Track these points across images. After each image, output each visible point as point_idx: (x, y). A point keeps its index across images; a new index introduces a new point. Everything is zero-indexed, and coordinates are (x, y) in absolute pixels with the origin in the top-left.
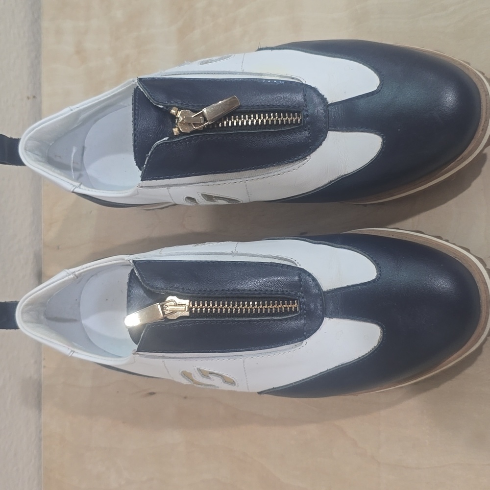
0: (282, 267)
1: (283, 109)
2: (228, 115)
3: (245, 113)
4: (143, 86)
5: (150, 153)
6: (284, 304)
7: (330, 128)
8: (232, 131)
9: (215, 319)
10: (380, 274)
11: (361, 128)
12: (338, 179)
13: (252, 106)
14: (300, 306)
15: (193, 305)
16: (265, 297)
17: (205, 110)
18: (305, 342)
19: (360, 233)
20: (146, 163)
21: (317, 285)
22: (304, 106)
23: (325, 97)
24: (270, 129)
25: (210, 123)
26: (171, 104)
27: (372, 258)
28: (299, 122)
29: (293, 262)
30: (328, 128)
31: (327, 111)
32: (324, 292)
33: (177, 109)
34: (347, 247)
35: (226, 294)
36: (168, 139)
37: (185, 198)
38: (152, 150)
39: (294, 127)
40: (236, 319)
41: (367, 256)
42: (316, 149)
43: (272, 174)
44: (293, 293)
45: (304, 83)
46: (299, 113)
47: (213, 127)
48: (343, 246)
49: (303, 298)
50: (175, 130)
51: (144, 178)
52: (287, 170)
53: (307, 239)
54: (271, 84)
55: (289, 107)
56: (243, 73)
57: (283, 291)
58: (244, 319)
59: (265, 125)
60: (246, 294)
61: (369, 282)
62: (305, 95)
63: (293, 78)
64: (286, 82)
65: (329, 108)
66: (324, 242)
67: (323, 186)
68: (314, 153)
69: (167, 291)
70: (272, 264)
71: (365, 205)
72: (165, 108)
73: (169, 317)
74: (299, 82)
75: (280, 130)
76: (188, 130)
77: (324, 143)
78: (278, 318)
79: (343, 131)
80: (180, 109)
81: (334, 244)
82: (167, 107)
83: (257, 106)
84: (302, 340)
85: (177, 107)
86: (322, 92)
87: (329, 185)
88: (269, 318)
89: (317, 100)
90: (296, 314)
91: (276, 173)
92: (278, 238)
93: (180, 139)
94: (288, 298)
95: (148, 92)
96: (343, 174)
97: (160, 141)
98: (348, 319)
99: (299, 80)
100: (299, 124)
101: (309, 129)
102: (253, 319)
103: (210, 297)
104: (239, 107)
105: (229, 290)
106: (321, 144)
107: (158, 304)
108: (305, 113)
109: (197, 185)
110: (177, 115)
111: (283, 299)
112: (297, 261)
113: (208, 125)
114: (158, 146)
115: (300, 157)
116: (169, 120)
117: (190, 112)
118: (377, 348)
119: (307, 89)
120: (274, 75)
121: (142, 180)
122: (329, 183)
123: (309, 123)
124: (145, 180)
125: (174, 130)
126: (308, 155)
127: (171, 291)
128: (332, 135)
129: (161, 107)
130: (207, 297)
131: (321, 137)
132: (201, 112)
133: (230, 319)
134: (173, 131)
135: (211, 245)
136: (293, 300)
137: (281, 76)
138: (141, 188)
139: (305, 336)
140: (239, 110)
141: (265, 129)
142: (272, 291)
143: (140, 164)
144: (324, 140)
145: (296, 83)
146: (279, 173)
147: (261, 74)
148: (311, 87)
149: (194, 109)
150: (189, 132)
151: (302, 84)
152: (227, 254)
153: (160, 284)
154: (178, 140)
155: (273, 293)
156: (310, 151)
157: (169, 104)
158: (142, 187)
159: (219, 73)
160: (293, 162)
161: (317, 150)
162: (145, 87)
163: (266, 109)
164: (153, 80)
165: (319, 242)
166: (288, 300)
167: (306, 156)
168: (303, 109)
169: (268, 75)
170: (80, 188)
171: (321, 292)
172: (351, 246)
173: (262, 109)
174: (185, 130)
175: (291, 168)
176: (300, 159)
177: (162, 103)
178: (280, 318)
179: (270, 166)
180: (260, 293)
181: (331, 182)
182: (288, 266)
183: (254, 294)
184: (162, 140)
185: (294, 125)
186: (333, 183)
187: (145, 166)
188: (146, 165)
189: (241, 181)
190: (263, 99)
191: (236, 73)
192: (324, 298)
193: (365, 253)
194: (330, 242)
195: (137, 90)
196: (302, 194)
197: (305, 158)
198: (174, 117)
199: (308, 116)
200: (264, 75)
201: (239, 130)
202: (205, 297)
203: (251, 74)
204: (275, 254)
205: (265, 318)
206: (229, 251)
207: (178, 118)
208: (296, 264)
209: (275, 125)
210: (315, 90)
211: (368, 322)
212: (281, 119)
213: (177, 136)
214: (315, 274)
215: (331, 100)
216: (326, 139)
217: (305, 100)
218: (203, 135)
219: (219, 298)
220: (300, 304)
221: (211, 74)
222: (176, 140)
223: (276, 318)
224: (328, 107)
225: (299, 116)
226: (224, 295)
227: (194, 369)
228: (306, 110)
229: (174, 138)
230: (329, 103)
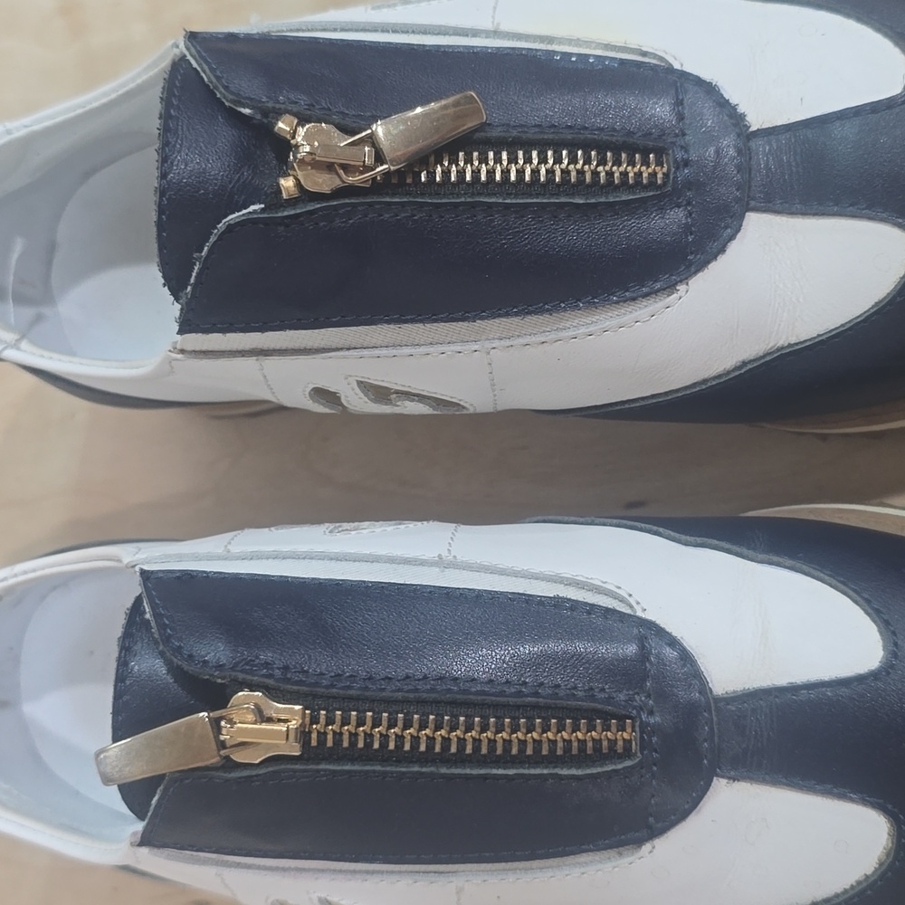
0: (589, 613)
1: (614, 139)
2: (451, 148)
3: (498, 145)
4: (198, 52)
5: (206, 248)
6: (591, 728)
7: (753, 203)
8: (458, 195)
9: (378, 768)
10: (895, 655)
11: (851, 205)
12: (768, 358)
13: (522, 126)
14: (642, 737)
15: (315, 720)
16: (535, 707)
17: (379, 129)
18: (647, 847)
20: (192, 280)
21: (695, 675)
22: (677, 135)
23: (741, 109)
24: (573, 195)
25: (392, 168)
26: (277, 106)
27: (868, 601)
28: (659, 182)
29: (622, 600)
30: (748, 204)
31: (744, 151)
32: (718, 700)
33: (296, 121)
34: (790, 562)
35: (417, 690)
36: (263, 210)
37: (309, 389)
38: (213, 239)
39: (643, 195)
40: (444, 770)
41: (851, 593)
42: (708, 262)
43: (571, 333)
44: (622, 697)
45: (677, 66)
46: (660, 152)
47: (402, 183)
48: (775, 559)
49: (651, 713)
50: (287, 184)
51: (186, 326)
52: (615, 322)
53: (661, 530)
54: (581, 66)
55: (630, 133)
56: (496, 33)
57: (591, 689)
58: (468, 771)
59: (558, 185)
60: (477, 693)
61: (860, 679)
62: (679, 103)
63: (645, 54)
64: (622, 62)
65: (753, 144)
66: (716, 542)
67: (719, 376)
68: (700, 274)
69: (234, 674)
70: (558, 602)
71: (824, 437)
72: (258, 117)
73: (239, 757)
74: (663, 64)
75: (603, 200)
76: (323, 183)
77: (733, 247)
78: (574, 772)
79: (792, 213)
80: (303, 120)
81: (745, 551)
82: (265, 113)
83: (536, 126)
84: (639, 843)
85: (295, 115)
86: (732, 94)
87: (737, 373)
88: (545, 771)
89: (710, 119)
90: (628, 763)
91: (583, 330)
92: (572, 519)
93: (299, 211)
94: (606, 713)
95: (212, 70)
96: (782, 342)
97: (237, 214)
98: (788, 785)
99: (661, 59)
100: (659, 187)
101: (689, 203)
102: (495, 771)
103: (365, 699)
104: (483, 127)
105: (425, 677)
106: (722, 250)
107: (206, 714)
108: (680, 155)
109: (347, 353)
110: (294, 138)
111: (591, 715)
112: (636, 596)
113: (387, 174)
114: (230, 228)
115: (658, 285)
116: (271, 156)
117: (334, 129)
118: (875, 882)
119: (686, 85)
120: (588, 43)
121: (181, 332)
122: (737, 368)
123: (689, 185)
124: (190, 332)
125: (282, 182)
126: (681, 281)
127: (249, 677)
128: (757, 225)
129: (247, 111)
130: (357, 699)
131: (726, 227)
132: (369, 131)
133: (424, 770)
134: (278, 185)
135: (378, 530)
136: (621, 719)
137: (607, 47)
138: (180, 356)
139: (650, 827)
140: (477, 135)
141: (557, 195)
142: (558, 686)
143: (175, 283)
144: (732, 238)
145: (654, 68)
146: (592, 329)
147: (551, 40)
148: (699, 82)
149: (348, 122)
150: (326, 189)
151: (670, 70)
152: (423, 563)
153: (215, 652)
154: (292, 212)
155: (562, 693)
156: (688, 267)
157: (270, 105)
158: (182, 351)
159: (425, 30)
160: (634, 299)
161: (710, 266)
162: (204, 54)
163: (562, 136)
164: (231, 37)
165: (699, 540)
166: (606, 717)
167: (676, 284)
168: (674, 143)
169: (570, 41)
170: (18, 349)
171: (708, 702)
172: (800, 559)
173: (551, 136)
174: (316, 184)
175: (628, 318)
176: (656, 292)
177: (251, 99)
178: (579, 772)
179: (565, 310)
180: (519, 694)
181: (744, 363)
182: (607, 610)
183: (502, 694)
184: (244, 211)
185: (645, 188)
186: (749, 367)
187: (189, 288)
188: (195, 286)
189: (476, 347)
190: (553, 108)
191: (475, 33)
192: (715, 719)
194: (734, 544)
195: (179, 65)
196: (653, 396)
197: (671, 288)
198: (284, 147)
199: (686, 163)
200: (561, 41)
201: (480, 194)
202: (351, 698)
203: (519, 37)
204: (568, 572)
205: (533, 771)
206: (430, 554)
207: (297, 146)
208: (631, 607)
209: (589, 186)
210: (710, 89)
211: (852, 800)
212: (607, 168)
213: (292, 202)
214: (690, 641)
215: (758, 119)
216: (739, 236)
217: (681, 118)
218: (371, 205)
219: (396, 702)
220: (642, 732)
221: (403, 32)
222: (286, 213)
223: (565, 772)
224: (749, 140)
225: (659, 163)
226: (412, 696)
227: (310, 899)
228: (682, 147)
229: (282, 206)
230: (751, 130)
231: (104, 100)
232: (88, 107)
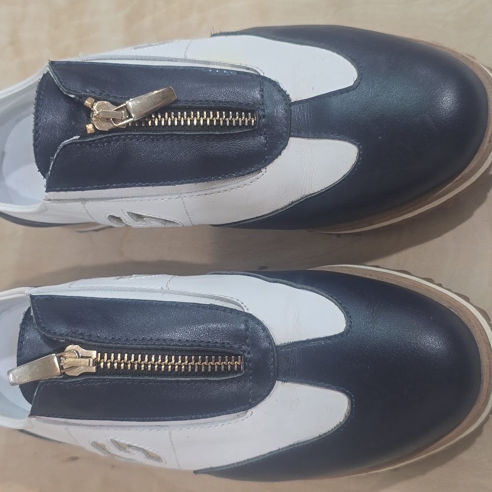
0: (224, 311)
1: (233, 106)
2: (161, 110)
3: (182, 109)
4: (53, 70)
5: (56, 155)
6: (223, 360)
7: (292, 133)
8: (165, 131)
9: (130, 378)
10: (350, 327)
11: (332, 134)
12: (302, 200)
13: (193, 101)
14: (245, 364)
15: (102, 357)
16: (199, 351)
17: (130, 103)
18: (250, 412)
19: (330, 270)
20: (50, 169)
21: (269, 337)
22: (260, 104)
23: (288, 93)
24: (215, 131)
25: (135, 120)
26: (86, 94)
27: (340, 304)
28: (253, 124)
29: (239, 305)
30: (290, 133)
31: (289, 112)
32: (277, 347)
33: (94, 100)
34: (310, 288)
35: (147, 345)
36: (79, 139)
37: (107, 216)
38: (58, 151)
39: (245, 130)
40: (159, 379)
41: (334, 300)
42: (273, 159)
43: (217, 190)
44: (236, 346)
45: (262, 74)
46: (253, 112)
47: (140, 126)
48: (305, 287)
49: (249, 353)
50: (90, 127)
51: (49, 189)
52: (236, 185)
53: (260, 276)
54: (220, 74)
55: (240, 104)
56: (185, 60)
57: (224, 343)
58: (169, 379)
59: (209, 126)
60: (174, 345)
61: (335, 336)
62: (262, 90)
63: (248, 69)
64: (238, 72)
65: (292, 108)
66: (281, 280)
67: (282, 209)
68: (271, 164)
69: (67, 337)
70: (211, 307)
71: (339, 235)
72: (78, 98)
73: (69, 373)
74: (256, 73)
75: (228, 133)
76: (106, 127)
77: (284, 152)
78: (215, 379)
79: (309, 138)
80: (97, 100)
81: (293, 284)
82: (80, 97)
83: (199, 101)
84: (246, 409)
85: (93, 97)
86: (284, 86)
87: (289, 207)
88: (203, 379)
89: (277, 97)
90: (239, 375)
91: (222, 189)
92: (225, 272)
93: (94, 139)
94: (230, 353)
95: (59, 79)
96: (307, 193)
97: (68, 140)
98: (306, 383)
99: (255, 71)
100: (253, 127)
101: (265, 134)
102: (181, 379)
103: (125, 348)
104: (176, 101)
105: (151, 339)
106: (280, 154)
107: (55, 354)
108: (261, 113)
109: (121, 200)
110: (92, 107)
111: (223, 354)
112: (245, 304)
113: (133, 122)
114: (65, 146)
115: (253, 169)
116: (84, 115)
117: (110, 104)
118: (344, 424)
119: (265, 83)
120: (224, 64)
121: (47, 191)
122: (289, 205)
123: (265, 126)
124: (51, 191)
125: (87, 126)
126: (263, 167)
127: (74, 339)
128: (295, 144)
129: (73, 96)
130: (121, 348)
131: (281, 144)
132: (125, 104)
133: (150, 378)
134: (86, 127)
135: (137, 278)
136: (236, 356)
137: (233, 66)
138: (48, 202)
139: (250, 403)
140: (173, 105)
141: (208, 131)
142: (209, 342)
143: (43, 170)
144: (284, 148)
145: (251, 75)
146: (226, 188)
147: (208, 63)
148: (270, 81)
149: (117, 101)
150: (107, 130)
151: (259, 76)
152: (154, 291)
153: (61, 329)
154: (92, 139)
155: (210, 345)
156: (265, 161)
157: (82, 93)
158: (49, 200)
159: (155, 59)
160: (243, 175)
161: (275, 161)
162: (56, 71)
163: (210, 105)
164: (69, 64)
165: (275, 280)
166: (230, 355)
167: (261, 169)
168: (259, 108)
169: (217, 63)
171: (272, 347)
172: (315, 286)
173: (205, 105)
174: (102, 127)
175: (241, 183)
176: (252, 172)
177: (74, 91)
178: (218, 379)
179: (213, 180)
180: (192, 345)
181: (292, 203)
182: (232, 310)
183: (184, 345)
184: (71, 139)
185: (247, 127)
186: (294, 204)
187: (49, 172)
188: (51, 171)
189: (177, 197)
191: (176, 60)
192: (276, 355)
193: (331, 296)
194: (289, 281)
195: (46, 76)
196: (257, 218)
197: (259, 170)
198: (89, 111)
199: (264, 117)
200: (213, 63)
201: (175, 131)
202: (118, 348)
203: (195, 61)
204: (217, 294)
205: (197, 379)
206: (158, 288)
207: (93, 111)
208: (243, 308)
209: (222, 127)
210: (275, 84)
211: (332, 389)
212: (230, 119)
213: (92, 135)
214: (267, 322)
215: (295, 96)
216: (287, 147)
217: (262, 97)
218: (127, 135)
219: (138, 349)
220: (245, 361)
221: (145, 60)
222: (89, 140)
223: (212, 379)
224: (290, 106)
225: (253, 117)
226: (145, 347)
227: (107, 440)
228: (262, 109)
229: (88, 136)
230: (292, 101)
231: (21, 89)
232: (13, 92)
